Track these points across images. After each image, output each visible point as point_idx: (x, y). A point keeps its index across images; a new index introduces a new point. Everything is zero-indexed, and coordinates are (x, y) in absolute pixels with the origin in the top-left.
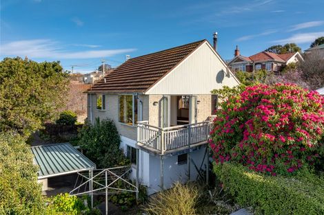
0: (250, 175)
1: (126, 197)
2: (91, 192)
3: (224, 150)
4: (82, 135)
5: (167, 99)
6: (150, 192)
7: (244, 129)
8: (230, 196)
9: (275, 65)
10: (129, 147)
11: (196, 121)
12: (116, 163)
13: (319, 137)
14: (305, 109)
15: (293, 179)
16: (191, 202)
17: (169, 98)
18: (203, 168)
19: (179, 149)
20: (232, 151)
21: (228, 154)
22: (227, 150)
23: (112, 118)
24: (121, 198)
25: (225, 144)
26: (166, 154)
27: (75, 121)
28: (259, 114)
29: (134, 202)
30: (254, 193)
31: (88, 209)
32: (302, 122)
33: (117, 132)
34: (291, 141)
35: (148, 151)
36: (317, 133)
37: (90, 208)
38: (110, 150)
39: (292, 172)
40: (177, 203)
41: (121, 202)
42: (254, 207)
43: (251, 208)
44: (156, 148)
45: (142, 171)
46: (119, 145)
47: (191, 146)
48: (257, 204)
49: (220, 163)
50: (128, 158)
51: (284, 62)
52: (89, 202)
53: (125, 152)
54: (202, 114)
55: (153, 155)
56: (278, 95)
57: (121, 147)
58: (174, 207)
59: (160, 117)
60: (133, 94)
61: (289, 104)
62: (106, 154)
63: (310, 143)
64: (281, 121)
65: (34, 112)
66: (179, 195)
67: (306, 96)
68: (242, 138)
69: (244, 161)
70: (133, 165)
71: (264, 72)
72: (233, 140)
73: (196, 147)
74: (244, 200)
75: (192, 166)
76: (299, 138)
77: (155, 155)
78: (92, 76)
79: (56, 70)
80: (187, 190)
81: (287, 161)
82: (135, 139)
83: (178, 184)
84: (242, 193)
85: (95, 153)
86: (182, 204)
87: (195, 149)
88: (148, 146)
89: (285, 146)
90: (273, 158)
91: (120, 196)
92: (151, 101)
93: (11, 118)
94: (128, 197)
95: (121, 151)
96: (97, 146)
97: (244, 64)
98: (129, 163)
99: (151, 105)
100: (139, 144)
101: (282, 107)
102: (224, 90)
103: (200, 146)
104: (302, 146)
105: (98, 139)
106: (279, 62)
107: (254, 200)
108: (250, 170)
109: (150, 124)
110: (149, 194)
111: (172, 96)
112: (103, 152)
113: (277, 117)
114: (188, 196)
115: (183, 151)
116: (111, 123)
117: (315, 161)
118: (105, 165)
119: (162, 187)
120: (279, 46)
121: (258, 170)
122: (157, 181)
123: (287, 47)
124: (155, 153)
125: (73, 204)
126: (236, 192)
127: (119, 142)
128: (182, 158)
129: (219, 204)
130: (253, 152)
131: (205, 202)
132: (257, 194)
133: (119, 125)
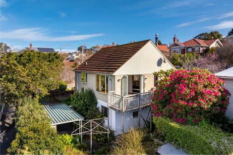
0: (173, 124)
1: (101, 137)
2: (81, 133)
3: (159, 109)
4: (74, 99)
5: (126, 77)
6: (116, 134)
7: (171, 97)
8: (162, 136)
9: (201, 49)
10: (103, 107)
11: (144, 91)
12: (95, 116)
13: (211, 103)
14: (205, 87)
15: (196, 127)
16: (140, 139)
17: (127, 77)
18: (148, 120)
19: (133, 109)
20: (164, 110)
21: (161, 112)
22: (161, 110)
23: (92, 88)
24: (98, 137)
25: (160, 106)
26: (126, 112)
27: (66, 88)
28: (178, 90)
29: (106, 140)
30: (174, 134)
31: (80, 144)
32: (202, 94)
33: (95, 97)
34: (195, 105)
35: (115, 110)
36: (210, 101)
37: (80, 143)
38: (91, 108)
39: (196, 123)
40: (132, 139)
41: (99, 140)
42: (175, 142)
43: (173, 143)
44: (119, 108)
45: (111, 121)
46: (96, 105)
47: (141, 107)
48: (176, 140)
49: (157, 117)
50: (102, 113)
51: (208, 46)
52: (80, 140)
53: (100, 110)
54: (148, 86)
55: (118, 112)
56: (191, 78)
57: (97, 106)
58: (130, 141)
59: (122, 89)
60: (105, 74)
61: (196, 84)
62: (89, 111)
63: (206, 107)
64: (190, 94)
65: (44, 84)
66: (133, 135)
67: (207, 78)
68: (170, 102)
69: (170, 117)
70: (105, 118)
71: (193, 54)
72: (165, 104)
73: (144, 107)
74: (170, 138)
75: (141, 119)
76: (200, 104)
77: (119, 112)
78: (74, 55)
79: (57, 58)
80: (137, 132)
81: (193, 117)
82: (107, 102)
83: (132, 129)
84: (168, 135)
85: (82, 110)
86: (134, 140)
87: (143, 108)
88: (115, 106)
89: (192, 108)
90: (186, 115)
91: (98, 136)
92: (117, 79)
93: (31, 89)
94: (103, 137)
95: (98, 109)
96: (83, 106)
97: (180, 48)
98: (102, 116)
99: (116, 81)
100: (109, 105)
101: (192, 85)
102: (161, 73)
103: (146, 106)
104: (202, 108)
105: (84, 101)
106: (204, 47)
107: (175, 138)
108: (173, 122)
109: (116, 93)
110: (115, 135)
111: (129, 76)
112: (87, 110)
113: (188, 91)
114: (138, 135)
115: (135, 110)
116: (91, 91)
117: (210, 117)
118: (89, 118)
119: (123, 131)
120: (206, 33)
121: (177, 121)
122: (120, 127)
123: (212, 34)
124: (119, 111)
125: (71, 140)
126: (165, 134)
127: (96, 103)
128: (135, 114)
129: (156, 140)
130: (175, 111)
131: (148, 140)
132: (176, 134)
133: (96, 93)
